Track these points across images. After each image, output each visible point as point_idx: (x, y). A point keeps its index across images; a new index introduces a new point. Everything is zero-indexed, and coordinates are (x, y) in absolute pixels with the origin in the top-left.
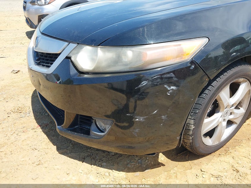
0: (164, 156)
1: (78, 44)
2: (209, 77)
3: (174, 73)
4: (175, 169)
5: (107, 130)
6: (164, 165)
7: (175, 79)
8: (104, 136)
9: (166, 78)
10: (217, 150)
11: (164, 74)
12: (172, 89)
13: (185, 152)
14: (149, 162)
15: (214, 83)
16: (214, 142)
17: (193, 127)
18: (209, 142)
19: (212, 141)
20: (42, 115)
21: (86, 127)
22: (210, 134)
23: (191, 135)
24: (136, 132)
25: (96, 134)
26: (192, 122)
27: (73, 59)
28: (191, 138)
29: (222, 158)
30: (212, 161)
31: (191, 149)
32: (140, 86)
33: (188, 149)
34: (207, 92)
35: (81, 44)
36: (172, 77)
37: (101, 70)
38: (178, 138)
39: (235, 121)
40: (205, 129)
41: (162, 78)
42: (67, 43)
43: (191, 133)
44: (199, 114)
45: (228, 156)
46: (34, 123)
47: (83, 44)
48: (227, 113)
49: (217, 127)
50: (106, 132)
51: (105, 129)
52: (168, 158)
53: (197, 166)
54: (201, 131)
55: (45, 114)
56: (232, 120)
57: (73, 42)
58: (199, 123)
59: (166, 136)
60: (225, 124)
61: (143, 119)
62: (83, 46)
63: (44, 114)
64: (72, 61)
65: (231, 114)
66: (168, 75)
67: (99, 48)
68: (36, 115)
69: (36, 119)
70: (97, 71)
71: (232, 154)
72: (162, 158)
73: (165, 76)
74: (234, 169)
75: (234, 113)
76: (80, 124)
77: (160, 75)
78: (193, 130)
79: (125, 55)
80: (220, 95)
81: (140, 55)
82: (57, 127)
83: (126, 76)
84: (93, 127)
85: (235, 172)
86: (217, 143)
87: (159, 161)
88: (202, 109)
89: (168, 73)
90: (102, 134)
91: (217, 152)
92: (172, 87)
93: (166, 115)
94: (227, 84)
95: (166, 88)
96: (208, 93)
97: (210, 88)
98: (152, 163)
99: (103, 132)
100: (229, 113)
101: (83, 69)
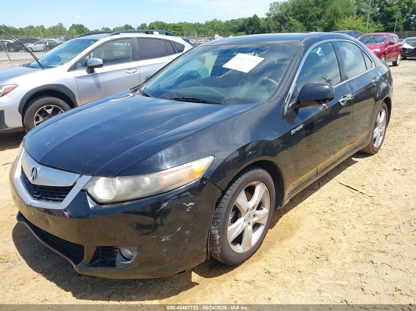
0: (197, 274)
1: (93, 176)
2: (221, 189)
3: (189, 192)
4: (210, 284)
5: (135, 256)
6: (198, 284)
7: (192, 196)
8: (131, 263)
9: (183, 197)
10: (251, 256)
11: (181, 193)
12: (191, 205)
13: (218, 266)
14: (182, 284)
15: (229, 192)
16: (244, 249)
17: (218, 237)
18: (239, 249)
19: (242, 248)
20: (38, 259)
21: (109, 259)
22: (238, 240)
23: (219, 245)
24: (164, 252)
25: (123, 264)
26: (217, 232)
27: (90, 191)
28: (219, 248)
29: (255, 264)
30: (246, 268)
31: (222, 259)
32: (161, 208)
33: (220, 261)
34: (223, 201)
35: (96, 176)
36: (188, 195)
37: (122, 199)
38: (205, 250)
39: (260, 222)
40: (232, 236)
41: (179, 198)
42: (79, 175)
43: (218, 243)
44: (222, 223)
45: (261, 260)
46: (31, 272)
47: (98, 176)
48: (250, 216)
49: (243, 232)
50: (133, 259)
51: (132, 256)
52: (201, 275)
53: (231, 277)
54: (227, 240)
55: (42, 257)
56: (257, 222)
57: (86, 174)
58: (223, 232)
59: (196, 251)
60: (250, 227)
61: (169, 238)
62: (99, 177)
63: (40, 258)
64: (88, 194)
65: (254, 216)
66: (185, 194)
67: (117, 179)
68: (30, 261)
69: (31, 266)
70: (117, 200)
71: (265, 258)
72: (195, 277)
73: (182, 195)
74: (266, 271)
75: (257, 215)
76: (102, 257)
77: (178, 195)
78: (219, 240)
79: (144, 182)
80: (237, 201)
81: (157, 180)
82: (74, 266)
83: (147, 201)
84: (118, 257)
85: (267, 274)
86: (248, 249)
87: (193, 281)
88: (223, 217)
89: (185, 192)
90: (130, 262)
91: (251, 259)
92: (190, 204)
93: (189, 230)
94: (241, 191)
95: (184, 205)
96: (225, 202)
97: (225, 197)
98: (186, 284)
99: (129, 260)
100: (252, 216)
101: (101, 200)
